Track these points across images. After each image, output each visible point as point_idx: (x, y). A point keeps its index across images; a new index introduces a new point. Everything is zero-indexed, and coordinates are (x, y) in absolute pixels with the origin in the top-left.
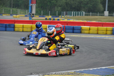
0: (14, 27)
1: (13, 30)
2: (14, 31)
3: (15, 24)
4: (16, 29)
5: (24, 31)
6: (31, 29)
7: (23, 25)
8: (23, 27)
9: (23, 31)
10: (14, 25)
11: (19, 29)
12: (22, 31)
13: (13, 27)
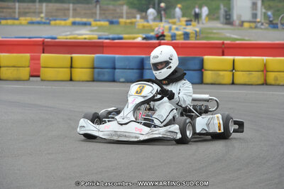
0: (201, 69)
1: (197, 80)
2: (201, 82)
3: (206, 57)
4: (208, 76)
5: (236, 81)
6: (265, 76)
7: (234, 61)
8: (234, 69)
9: (233, 83)
10: (202, 61)
11: (219, 75)
12: (231, 82)
13: (197, 67)
